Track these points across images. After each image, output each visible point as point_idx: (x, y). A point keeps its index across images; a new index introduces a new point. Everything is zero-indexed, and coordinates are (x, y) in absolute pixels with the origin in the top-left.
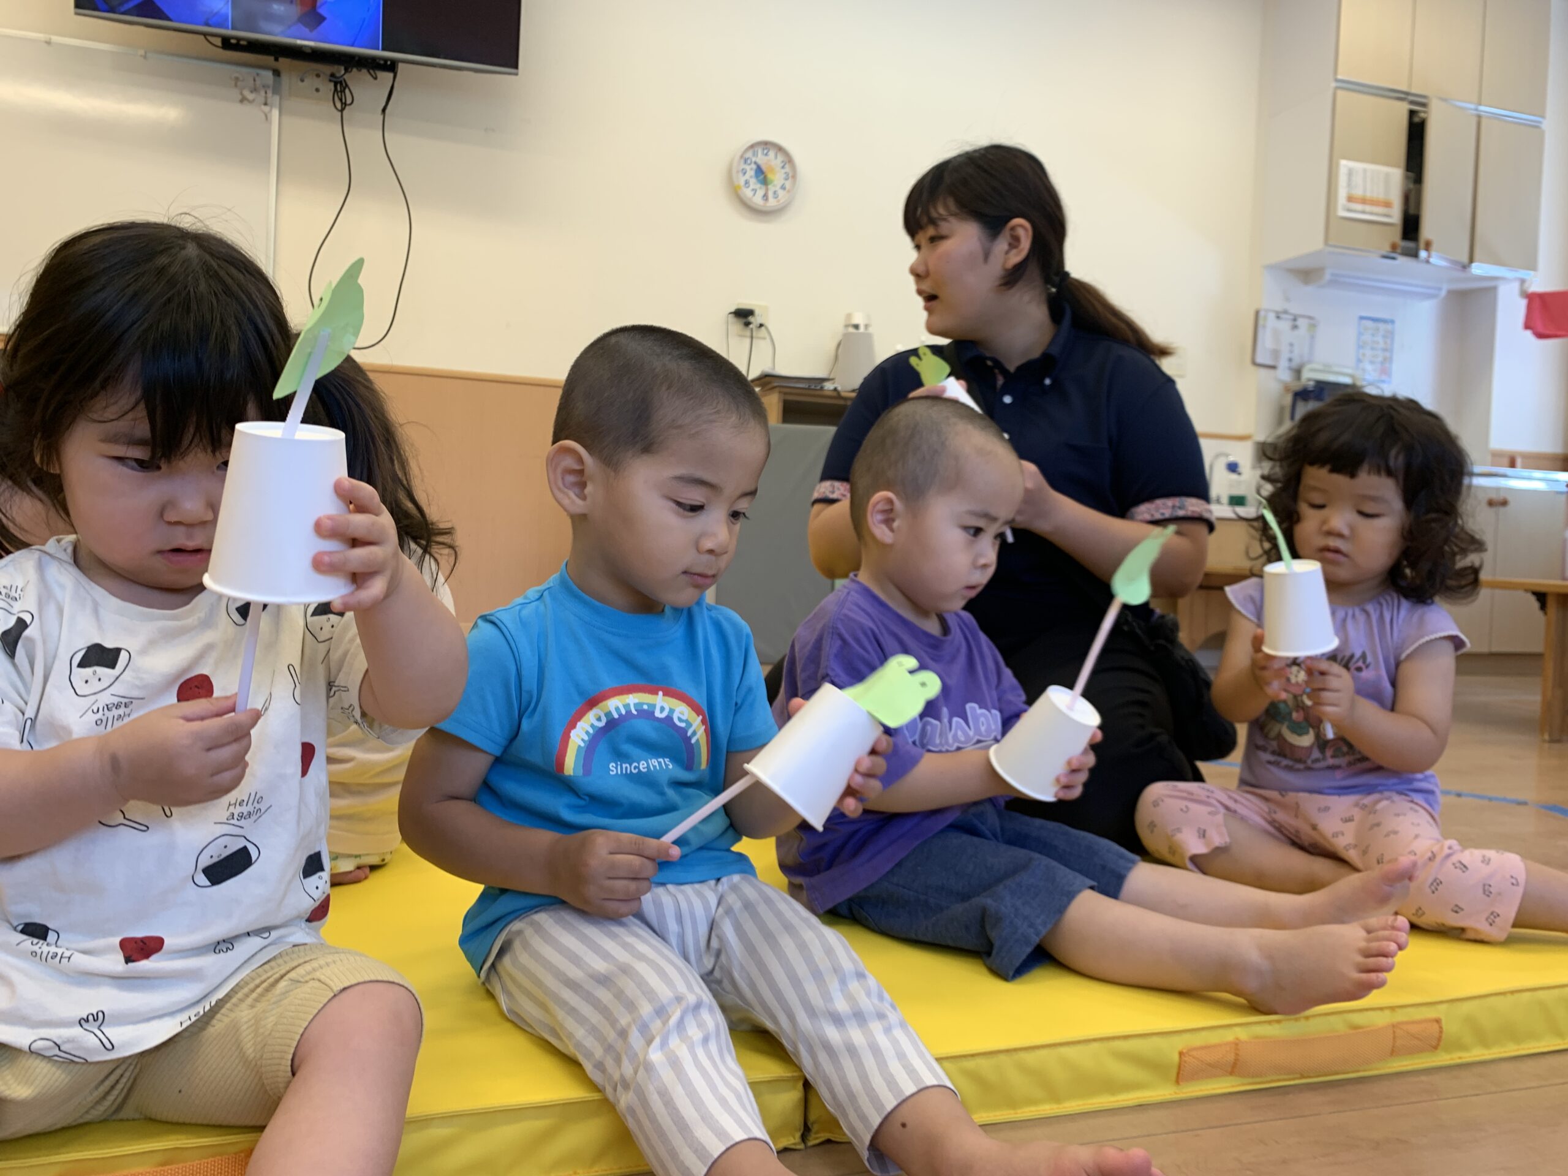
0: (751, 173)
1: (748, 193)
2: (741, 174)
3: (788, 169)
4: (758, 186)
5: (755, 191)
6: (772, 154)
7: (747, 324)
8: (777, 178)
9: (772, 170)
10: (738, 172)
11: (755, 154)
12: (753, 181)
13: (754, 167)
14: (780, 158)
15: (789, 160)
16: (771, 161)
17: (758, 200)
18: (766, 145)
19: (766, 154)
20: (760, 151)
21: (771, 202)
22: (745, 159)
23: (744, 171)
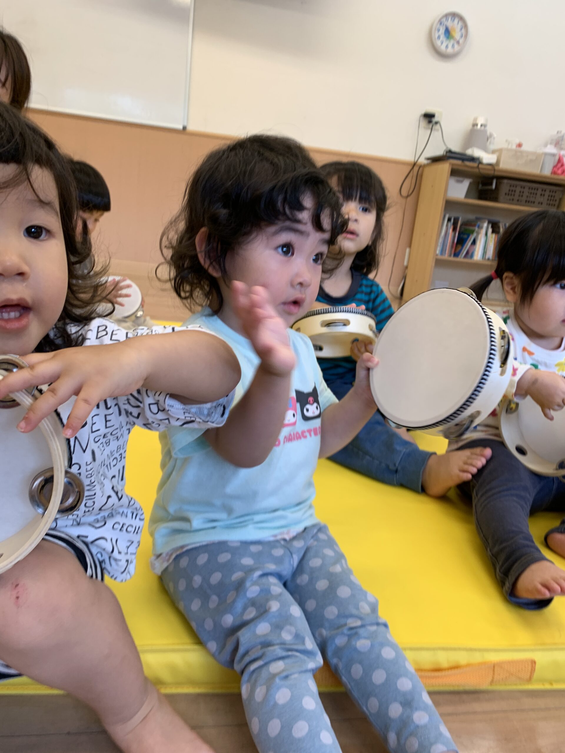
0: (442, 30)
1: (438, 43)
2: (437, 32)
3: (463, 30)
4: (445, 39)
5: (442, 42)
6: (456, 21)
7: (430, 122)
8: (456, 36)
9: (454, 30)
10: (434, 30)
11: (447, 20)
12: (442, 37)
13: (444, 28)
14: (460, 24)
15: (465, 26)
16: (455, 26)
17: (443, 48)
18: (454, 15)
19: (453, 21)
20: (450, 19)
21: (450, 50)
22: (440, 23)
23: (439, 30)
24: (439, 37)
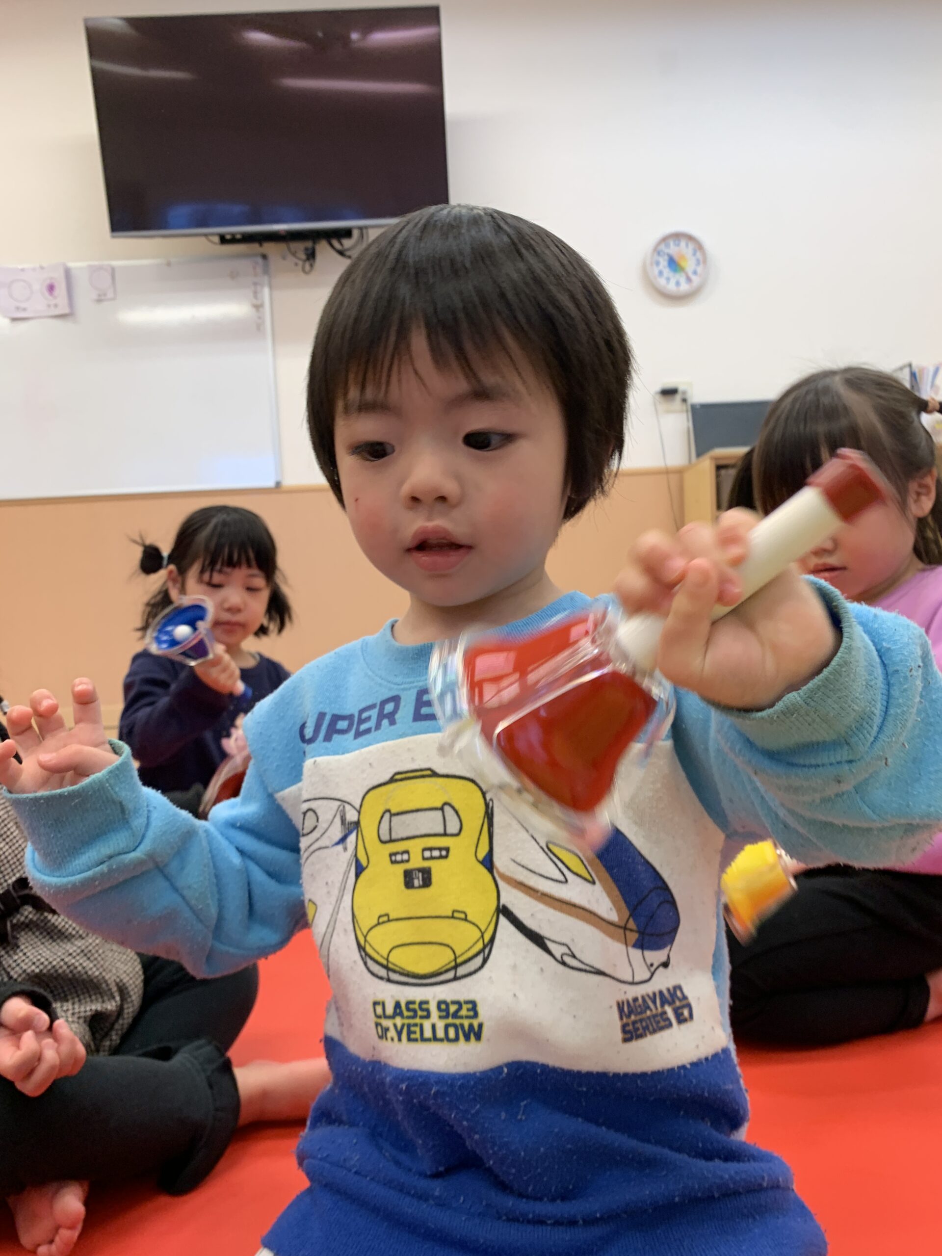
0: (664, 262)
1: (662, 282)
2: (655, 267)
3: (699, 255)
4: (671, 274)
5: (668, 279)
6: (683, 244)
7: (672, 400)
8: (689, 265)
9: (683, 257)
10: (651, 264)
11: (668, 246)
12: (667, 272)
13: (666, 258)
14: (691, 246)
15: (699, 246)
16: (684, 250)
17: (671, 287)
18: (677, 236)
19: (678, 245)
20: (672, 243)
21: (684, 287)
22: (657, 251)
23: (658, 263)
24: (661, 273)
